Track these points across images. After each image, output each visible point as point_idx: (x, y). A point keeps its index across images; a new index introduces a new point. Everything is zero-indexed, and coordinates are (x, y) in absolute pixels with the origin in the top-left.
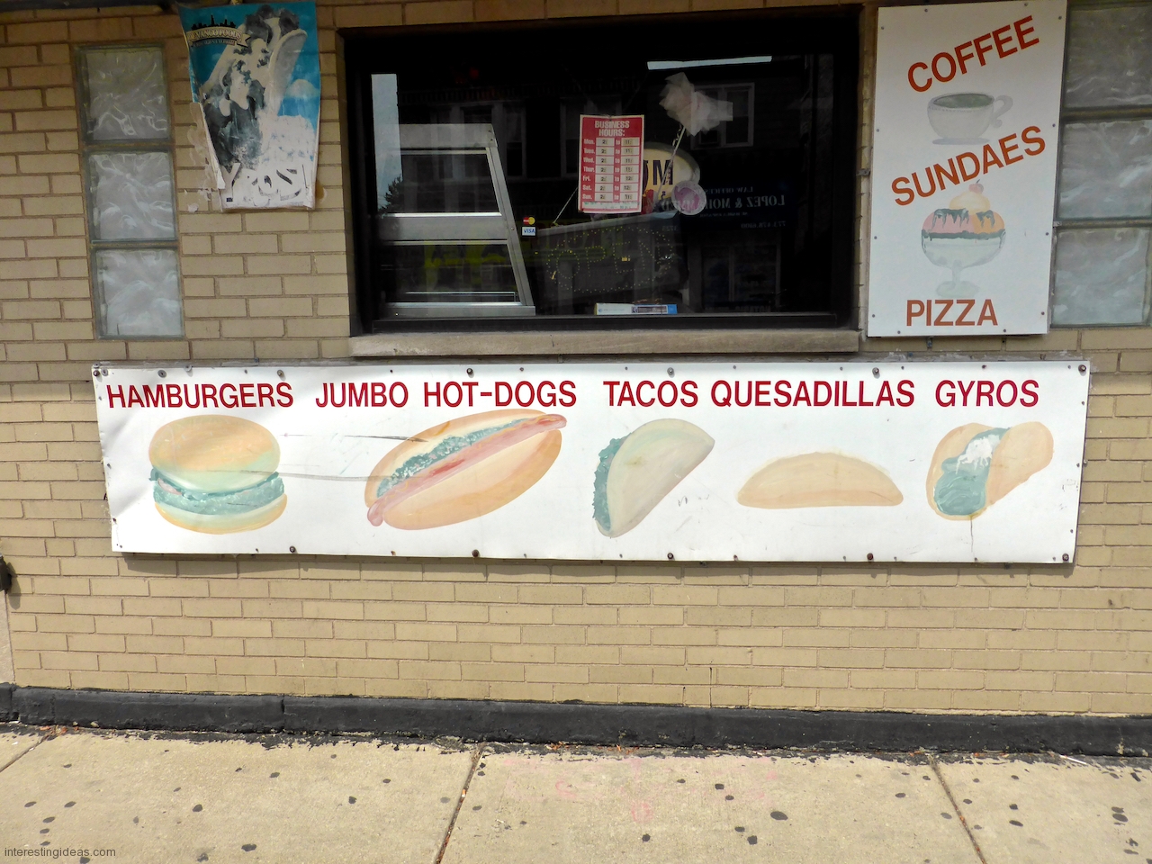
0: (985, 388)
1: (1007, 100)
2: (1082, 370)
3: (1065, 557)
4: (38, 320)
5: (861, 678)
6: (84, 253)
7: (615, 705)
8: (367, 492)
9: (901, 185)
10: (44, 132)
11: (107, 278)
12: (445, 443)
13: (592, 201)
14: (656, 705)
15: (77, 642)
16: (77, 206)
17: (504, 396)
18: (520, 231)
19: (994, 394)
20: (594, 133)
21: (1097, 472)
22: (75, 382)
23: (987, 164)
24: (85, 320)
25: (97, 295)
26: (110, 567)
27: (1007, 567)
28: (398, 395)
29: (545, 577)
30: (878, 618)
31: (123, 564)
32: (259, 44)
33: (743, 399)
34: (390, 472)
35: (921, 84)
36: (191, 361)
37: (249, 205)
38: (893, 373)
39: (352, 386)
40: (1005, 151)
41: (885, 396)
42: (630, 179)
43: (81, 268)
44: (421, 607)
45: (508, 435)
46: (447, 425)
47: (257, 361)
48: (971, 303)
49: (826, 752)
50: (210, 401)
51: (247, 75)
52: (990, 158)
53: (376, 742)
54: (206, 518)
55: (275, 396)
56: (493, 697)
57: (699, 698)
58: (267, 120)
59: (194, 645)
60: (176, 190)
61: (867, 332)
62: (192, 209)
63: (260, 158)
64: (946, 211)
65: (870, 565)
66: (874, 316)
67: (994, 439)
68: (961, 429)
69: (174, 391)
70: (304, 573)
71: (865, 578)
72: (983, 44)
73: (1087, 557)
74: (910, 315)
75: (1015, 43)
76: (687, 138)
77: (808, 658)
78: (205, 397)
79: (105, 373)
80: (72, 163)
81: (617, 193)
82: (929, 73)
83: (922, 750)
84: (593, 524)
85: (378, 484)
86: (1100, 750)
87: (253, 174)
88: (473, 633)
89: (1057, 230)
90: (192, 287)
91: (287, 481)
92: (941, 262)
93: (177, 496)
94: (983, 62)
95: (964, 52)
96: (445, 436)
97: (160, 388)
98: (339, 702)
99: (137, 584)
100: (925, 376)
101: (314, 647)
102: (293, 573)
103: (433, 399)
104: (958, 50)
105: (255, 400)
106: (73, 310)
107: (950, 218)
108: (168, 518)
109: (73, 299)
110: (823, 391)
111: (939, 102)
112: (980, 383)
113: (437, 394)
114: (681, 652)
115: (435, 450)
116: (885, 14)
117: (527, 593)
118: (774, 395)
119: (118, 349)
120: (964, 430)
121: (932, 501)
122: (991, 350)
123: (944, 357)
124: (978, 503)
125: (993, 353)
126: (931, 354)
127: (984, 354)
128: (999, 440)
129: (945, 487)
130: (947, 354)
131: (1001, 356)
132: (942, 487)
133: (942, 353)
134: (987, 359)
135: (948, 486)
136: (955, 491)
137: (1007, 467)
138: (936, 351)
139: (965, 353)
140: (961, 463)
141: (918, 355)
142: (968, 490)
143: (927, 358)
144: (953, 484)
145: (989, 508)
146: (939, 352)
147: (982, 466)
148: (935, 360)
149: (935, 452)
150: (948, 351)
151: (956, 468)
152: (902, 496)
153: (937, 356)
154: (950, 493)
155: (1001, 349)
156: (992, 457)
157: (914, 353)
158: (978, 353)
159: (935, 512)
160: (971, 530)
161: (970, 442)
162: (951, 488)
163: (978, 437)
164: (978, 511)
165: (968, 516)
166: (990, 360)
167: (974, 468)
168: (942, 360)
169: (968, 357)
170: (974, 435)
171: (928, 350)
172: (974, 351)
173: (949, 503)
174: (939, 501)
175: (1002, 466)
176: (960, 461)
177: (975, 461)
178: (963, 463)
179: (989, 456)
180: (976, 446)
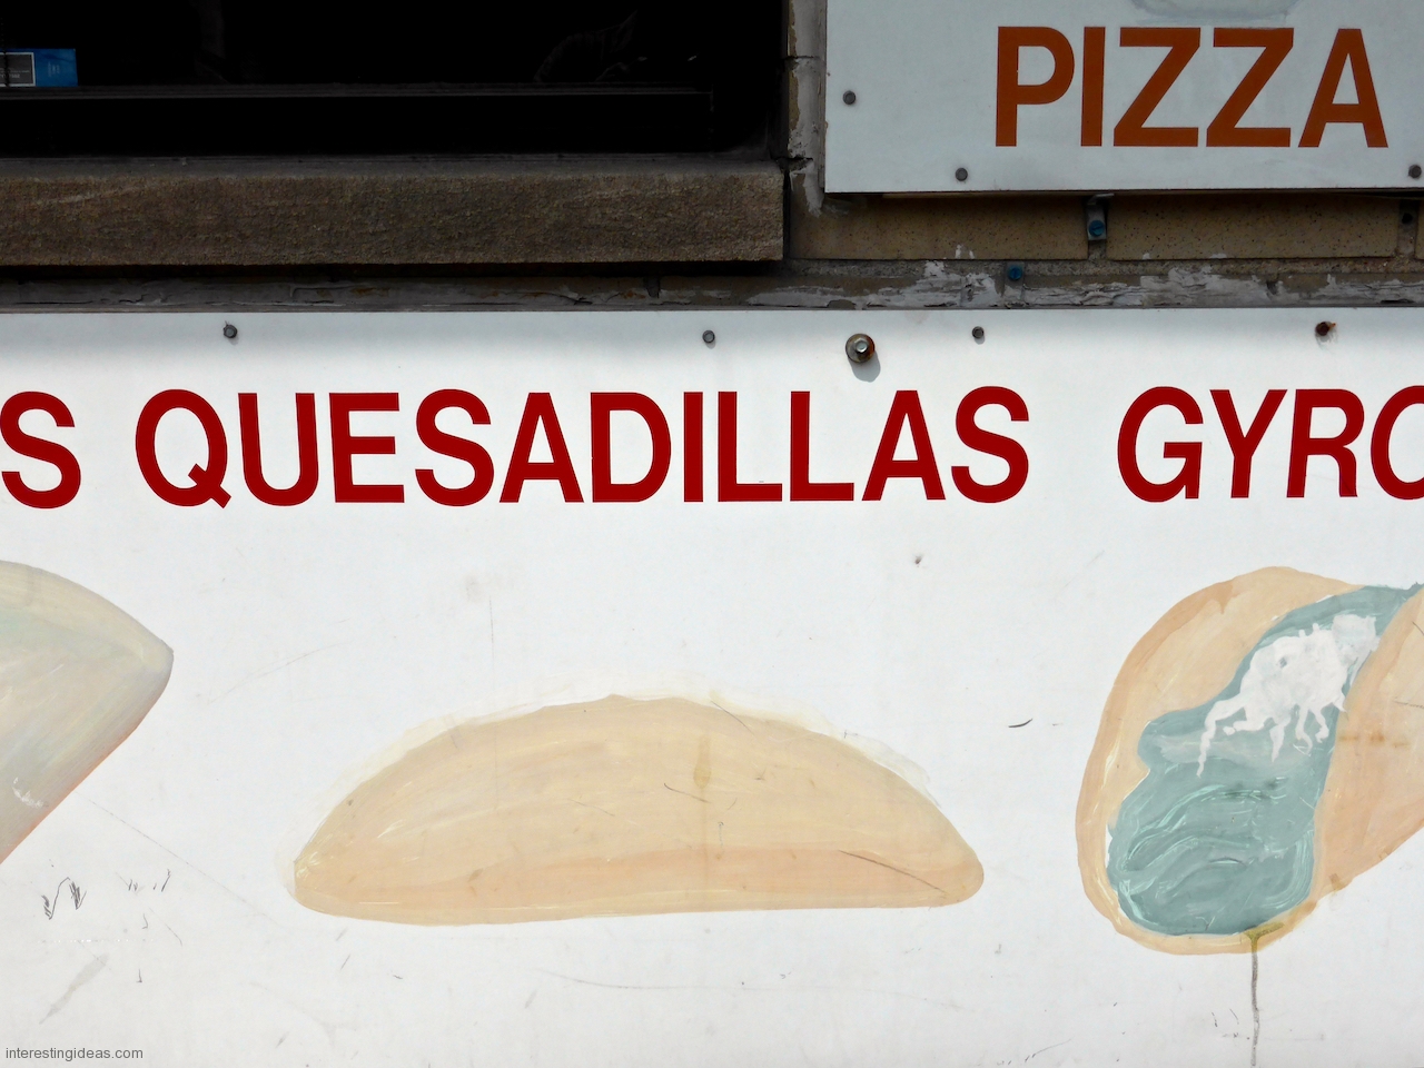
0: (1328, 422)
19: (1361, 448)
33: (281, 469)
38: (939, 358)
41: (902, 458)
48: (1276, 44)
61: (821, 170)
66: (850, 98)
67: (1357, 629)
68: (1222, 593)
74: (1011, 95)
100: (1074, 370)
110: (630, 436)
112: (1309, 400)
118: (413, 454)
120: (1235, 596)
121: (1099, 882)
122: (1356, 255)
123: (1157, 286)
124: (1285, 885)
125: (1363, 270)
126: (1104, 270)
127: (1326, 274)
128: (1377, 634)
129: (1150, 827)
130: (1173, 273)
131: (1396, 282)
132: (1142, 827)
133: (1150, 267)
134: (1336, 294)
135: (1163, 822)
136: (1194, 841)
137: (1401, 744)
138: (1126, 257)
139: (1247, 267)
140: (1219, 732)
141: (1049, 273)
142: (1246, 837)
143: (1084, 289)
144: (1184, 817)
145: (1324, 905)
146: (1136, 262)
147: (1303, 742)
148: (1121, 300)
149: (1115, 689)
150: (1174, 260)
151: (1199, 753)
152: (979, 866)
153: (1126, 282)
154: (1174, 848)
155: (1396, 251)
156: (1346, 704)
157: (1031, 267)
158: (1300, 267)
159: (1111, 924)
160: (1254, 987)
161: (1258, 647)
162: (1178, 830)
163: (1291, 625)
164: (1282, 918)
165: (1242, 935)
166: (1348, 298)
167: (1271, 751)
168: (1149, 297)
169: (1260, 283)
170: (1276, 617)
171: (1089, 254)
172: (1283, 260)
173: (1169, 888)
174: (1129, 882)
175: (1381, 738)
176: (1217, 722)
177: (1276, 720)
178: (1228, 730)
179: (1333, 700)
180: (1284, 662)
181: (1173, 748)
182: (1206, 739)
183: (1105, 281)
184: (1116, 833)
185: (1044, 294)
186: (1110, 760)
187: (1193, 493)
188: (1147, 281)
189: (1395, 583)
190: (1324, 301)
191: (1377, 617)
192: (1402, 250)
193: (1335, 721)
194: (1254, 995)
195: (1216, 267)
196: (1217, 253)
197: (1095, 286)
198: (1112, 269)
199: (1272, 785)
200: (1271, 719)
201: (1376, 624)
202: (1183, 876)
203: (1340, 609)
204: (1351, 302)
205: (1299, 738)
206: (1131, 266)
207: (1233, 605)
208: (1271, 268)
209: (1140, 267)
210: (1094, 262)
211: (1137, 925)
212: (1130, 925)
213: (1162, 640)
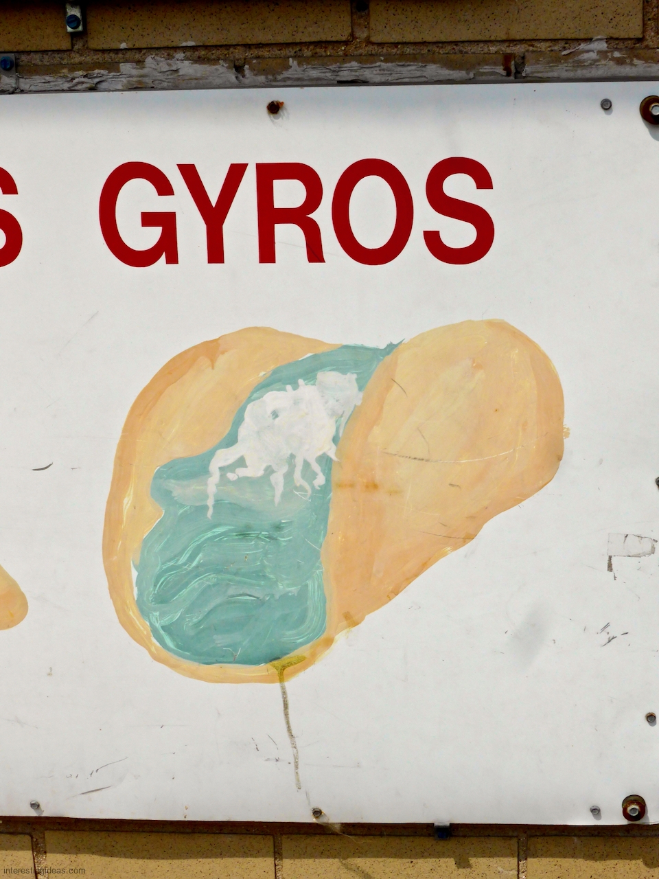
0: (289, 194)
3: (634, 807)
19: (323, 215)
27: (439, 835)
68: (211, 350)
100: (59, 148)
112: (268, 174)
120: (223, 353)
121: (131, 613)
122: (313, 39)
123: (135, 72)
124: (302, 620)
125: (324, 54)
126: (88, 58)
127: (289, 58)
128: (360, 389)
129: (171, 563)
130: (149, 61)
131: (354, 64)
132: (163, 563)
133: (129, 55)
134: (300, 76)
135: (183, 560)
136: (212, 578)
137: (395, 492)
138: (105, 46)
139: (217, 53)
140: (223, 476)
141: (40, 63)
142: (260, 575)
143: (70, 76)
144: (200, 555)
145: (341, 639)
146: (117, 51)
147: (301, 489)
148: (104, 85)
149: (123, 437)
150: (150, 49)
151: (207, 497)
152: (22, 596)
153: (107, 69)
154: (194, 584)
155: (352, 35)
156: (339, 452)
157: (24, 58)
158: (265, 52)
159: (146, 652)
160: (286, 715)
161: (249, 400)
162: (197, 567)
163: (279, 380)
164: (303, 651)
165: (269, 666)
166: (311, 80)
167: (274, 496)
168: (128, 81)
169: (228, 68)
170: (263, 373)
171: (73, 45)
172: (248, 46)
173: (195, 620)
174: (158, 613)
175: (375, 486)
176: (221, 469)
177: (275, 468)
178: (231, 476)
179: (325, 450)
180: (275, 415)
181: (184, 491)
182: (212, 484)
183: (88, 68)
184: (141, 568)
185: (37, 81)
186: (127, 502)
187: (173, 259)
188: (126, 68)
189: (370, 344)
190: (289, 83)
191: (357, 374)
192: (358, 34)
193: (330, 469)
194: (288, 723)
195: (188, 54)
196: (186, 41)
197: (81, 73)
198: (95, 57)
199: (278, 528)
200: (270, 466)
201: (357, 380)
202: (207, 609)
203: (322, 367)
204: (314, 83)
205: (298, 485)
206: (112, 55)
207: (222, 361)
208: (238, 54)
209: (120, 55)
210: (80, 53)
211: (170, 654)
212: (165, 653)
213: (161, 393)
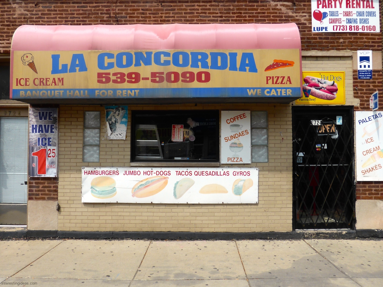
0: (241, 173)
1: (242, 126)
2: (257, 170)
3: (256, 202)
4: (71, 158)
5: (222, 226)
6: (82, 146)
7: (177, 232)
8: (132, 191)
9: (226, 139)
10: (77, 125)
11: (85, 151)
12: (147, 182)
13: (174, 139)
14: (185, 232)
15: (72, 221)
16: (82, 138)
17: (158, 174)
18: (161, 144)
19: (243, 174)
20: (174, 127)
21: (260, 187)
22: (77, 170)
23: (240, 136)
24: (81, 159)
25: (83, 154)
26: (80, 206)
27: (247, 204)
28: (139, 173)
29: (164, 207)
30: (225, 214)
31: (83, 205)
32: (117, 112)
33: (200, 174)
34: (137, 187)
35: (229, 123)
36: (100, 166)
37: (114, 139)
38: (226, 170)
39: (130, 171)
40: (242, 134)
41: (224, 174)
42: (181, 136)
43: (81, 149)
44: (141, 213)
45: (158, 180)
46: (147, 179)
47: (113, 167)
48: (238, 158)
49: (216, 240)
50: (104, 174)
51: (115, 117)
52: (240, 135)
53: (131, 240)
54: (101, 196)
55: (116, 173)
56: (154, 231)
57: (193, 230)
58: (118, 125)
59: (96, 221)
60: (100, 136)
61: (221, 163)
62: (103, 139)
63: (116, 131)
64: (233, 143)
65: (223, 204)
66: (222, 160)
67: (243, 181)
68: (237, 180)
69: (97, 172)
70: (119, 207)
71: (222, 207)
72: (238, 117)
73: (260, 202)
74: (228, 160)
75: (243, 117)
76: (191, 128)
77: (213, 222)
78: (103, 173)
79: (84, 168)
80: (81, 131)
81: (178, 138)
82: (230, 121)
83: (234, 239)
84: (173, 197)
85: (134, 189)
86: (265, 238)
87: (114, 134)
88: (150, 218)
89: (252, 146)
90: (101, 153)
91: (117, 189)
92: (233, 151)
93: (96, 192)
94: (238, 120)
95: (235, 118)
96: (147, 181)
97: (94, 171)
98: (124, 232)
99: (85, 209)
100: (231, 170)
101: (120, 222)
102: (117, 207)
103: (145, 174)
104: (234, 118)
105: (112, 174)
106: (78, 157)
107: (234, 144)
108: (94, 196)
109: (79, 155)
110: (214, 173)
111: (232, 126)
112: (240, 172)
113: (146, 173)
114: (189, 221)
115: (145, 183)
116: (222, 112)
117: (161, 210)
118: (205, 174)
119: (87, 164)
121: (233, 192)
122: (242, 166)
132: (235, 190)
142: (239, 190)
145: (243, 194)
147: (241, 186)
149: (233, 184)
152: (228, 192)
156: (243, 184)
157: (229, 166)
165: (239, 195)
169: (238, 167)
170: (240, 181)
175: (245, 186)
176: (238, 185)
180: (240, 183)
181: (236, 186)
186: (233, 187)
197: (232, 167)
202: (237, 192)
211: (235, 194)
213: (235, 182)
